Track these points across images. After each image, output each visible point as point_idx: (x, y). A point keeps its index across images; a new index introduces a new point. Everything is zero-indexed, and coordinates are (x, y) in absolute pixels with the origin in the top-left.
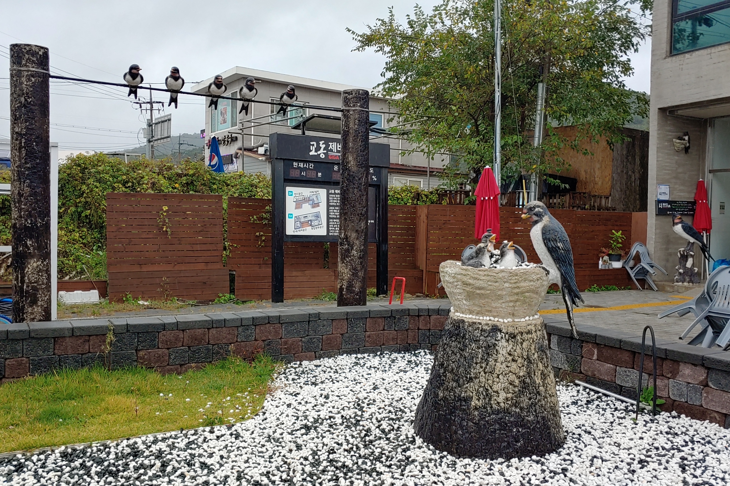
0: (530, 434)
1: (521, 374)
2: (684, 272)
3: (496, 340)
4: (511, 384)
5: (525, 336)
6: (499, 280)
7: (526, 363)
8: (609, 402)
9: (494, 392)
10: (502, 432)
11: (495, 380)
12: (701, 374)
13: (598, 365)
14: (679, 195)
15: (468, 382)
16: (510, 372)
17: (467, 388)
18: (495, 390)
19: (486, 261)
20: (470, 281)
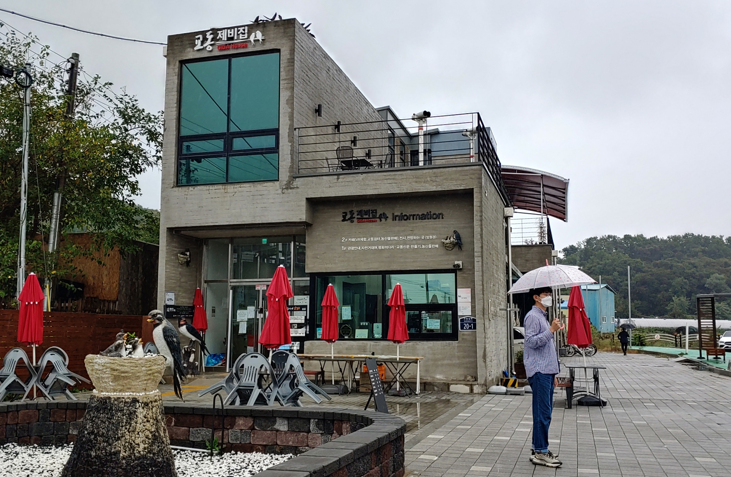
0: (159, 470)
1: (153, 430)
2: (187, 366)
3: (135, 408)
4: (146, 438)
5: (154, 404)
6: (138, 365)
7: (155, 422)
8: (187, 454)
9: (136, 444)
10: (142, 472)
11: (136, 436)
12: (250, 422)
13: (175, 430)
14: (182, 301)
15: (117, 441)
16: (146, 429)
17: (116, 445)
18: (137, 443)
19: (124, 353)
20: (117, 367)
